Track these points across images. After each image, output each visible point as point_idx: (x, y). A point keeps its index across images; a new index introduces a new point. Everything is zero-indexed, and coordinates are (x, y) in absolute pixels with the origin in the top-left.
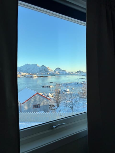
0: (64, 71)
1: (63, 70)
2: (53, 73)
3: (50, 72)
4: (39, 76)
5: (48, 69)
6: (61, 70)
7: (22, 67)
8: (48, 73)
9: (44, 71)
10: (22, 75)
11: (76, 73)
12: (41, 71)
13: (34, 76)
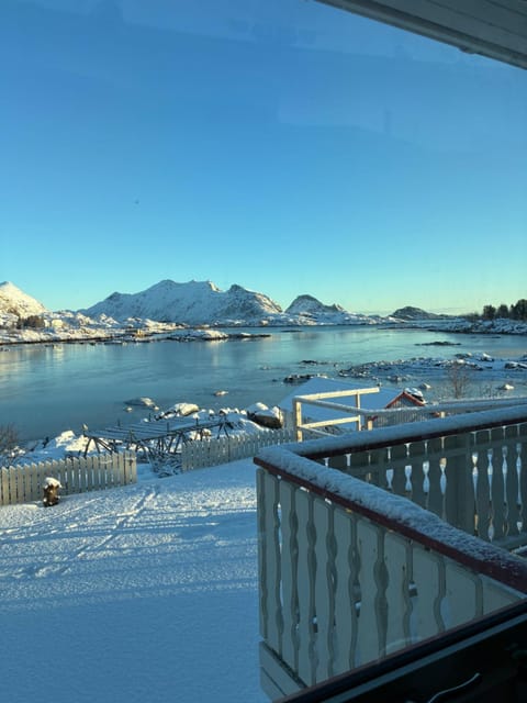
0: (334, 308)
1: (330, 305)
2: (286, 320)
3: (271, 318)
4: (230, 336)
5: (259, 300)
6: (320, 305)
7: (144, 294)
8: (265, 322)
9: (242, 310)
10: (152, 330)
11: (391, 319)
12: (228, 312)
13: (213, 333)
